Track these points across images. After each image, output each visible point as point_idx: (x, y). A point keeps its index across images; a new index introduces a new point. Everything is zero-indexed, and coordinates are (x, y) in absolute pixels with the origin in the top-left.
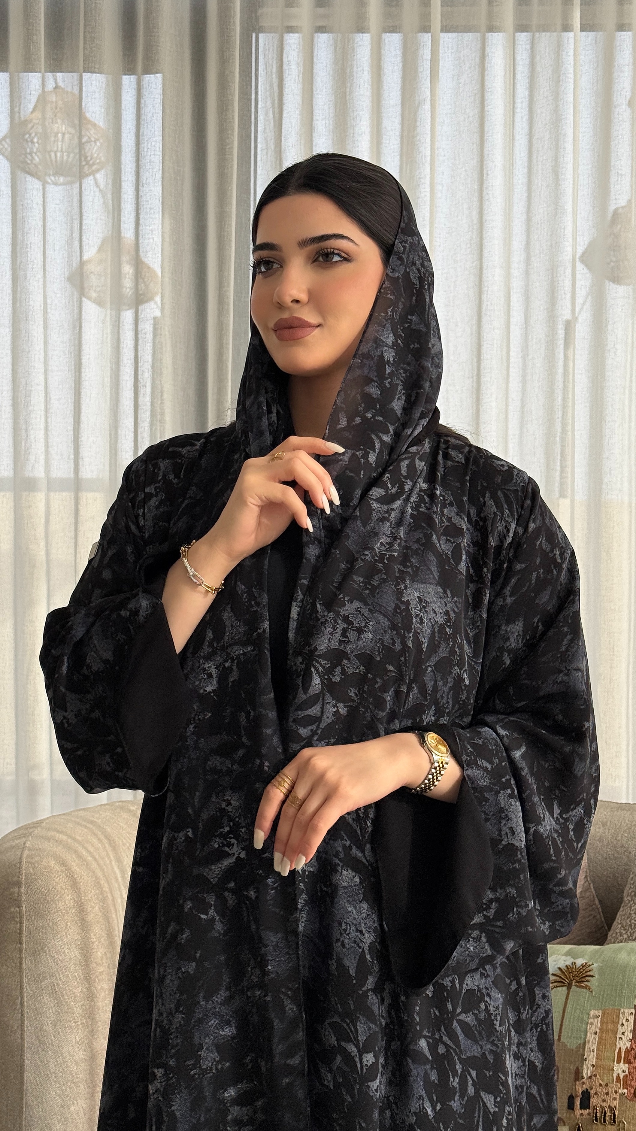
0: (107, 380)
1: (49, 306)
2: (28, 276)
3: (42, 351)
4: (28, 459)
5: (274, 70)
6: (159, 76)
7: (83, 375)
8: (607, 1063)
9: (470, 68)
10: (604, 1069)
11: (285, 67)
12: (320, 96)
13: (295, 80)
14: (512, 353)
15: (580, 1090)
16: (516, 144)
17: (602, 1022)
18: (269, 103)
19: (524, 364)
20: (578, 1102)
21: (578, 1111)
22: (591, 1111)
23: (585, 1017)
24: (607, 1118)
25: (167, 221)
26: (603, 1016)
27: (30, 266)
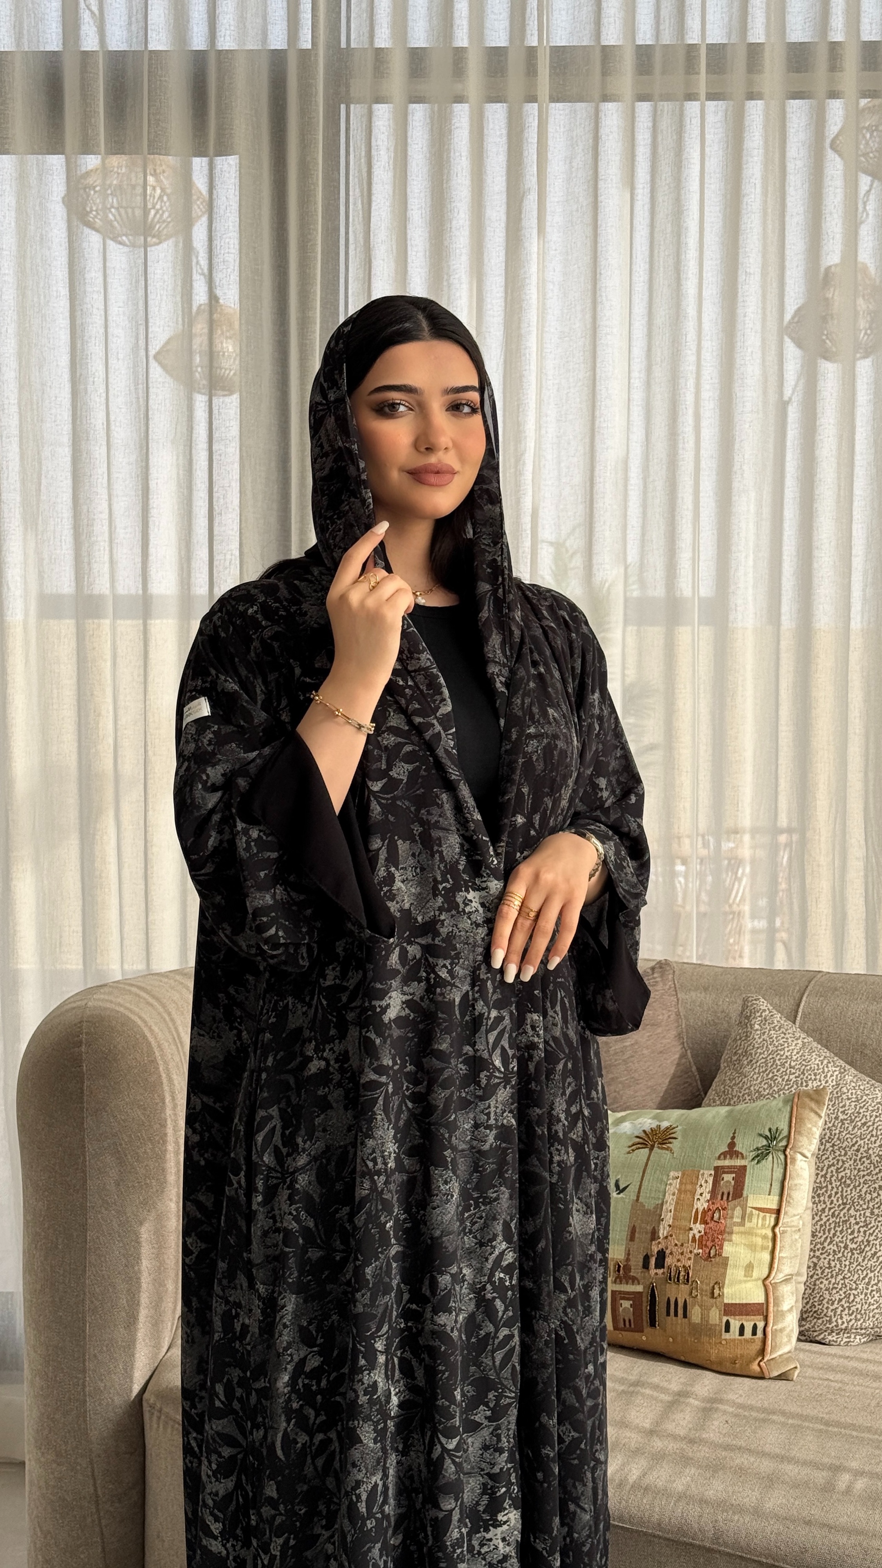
1: (112, 423)
2: (89, 390)
3: (106, 475)
5: (363, 153)
6: (235, 158)
7: (151, 502)
8: (684, 1223)
9: (583, 150)
10: (680, 1229)
11: (374, 152)
12: (415, 183)
13: (384, 167)
15: (655, 1249)
17: (681, 1183)
20: (653, 1261)
21: (653, 1271)
22: (665, 1270)
23: (665, 1179)
24: (681, 1278)
26: (683, 1177)
27: (91, 379)
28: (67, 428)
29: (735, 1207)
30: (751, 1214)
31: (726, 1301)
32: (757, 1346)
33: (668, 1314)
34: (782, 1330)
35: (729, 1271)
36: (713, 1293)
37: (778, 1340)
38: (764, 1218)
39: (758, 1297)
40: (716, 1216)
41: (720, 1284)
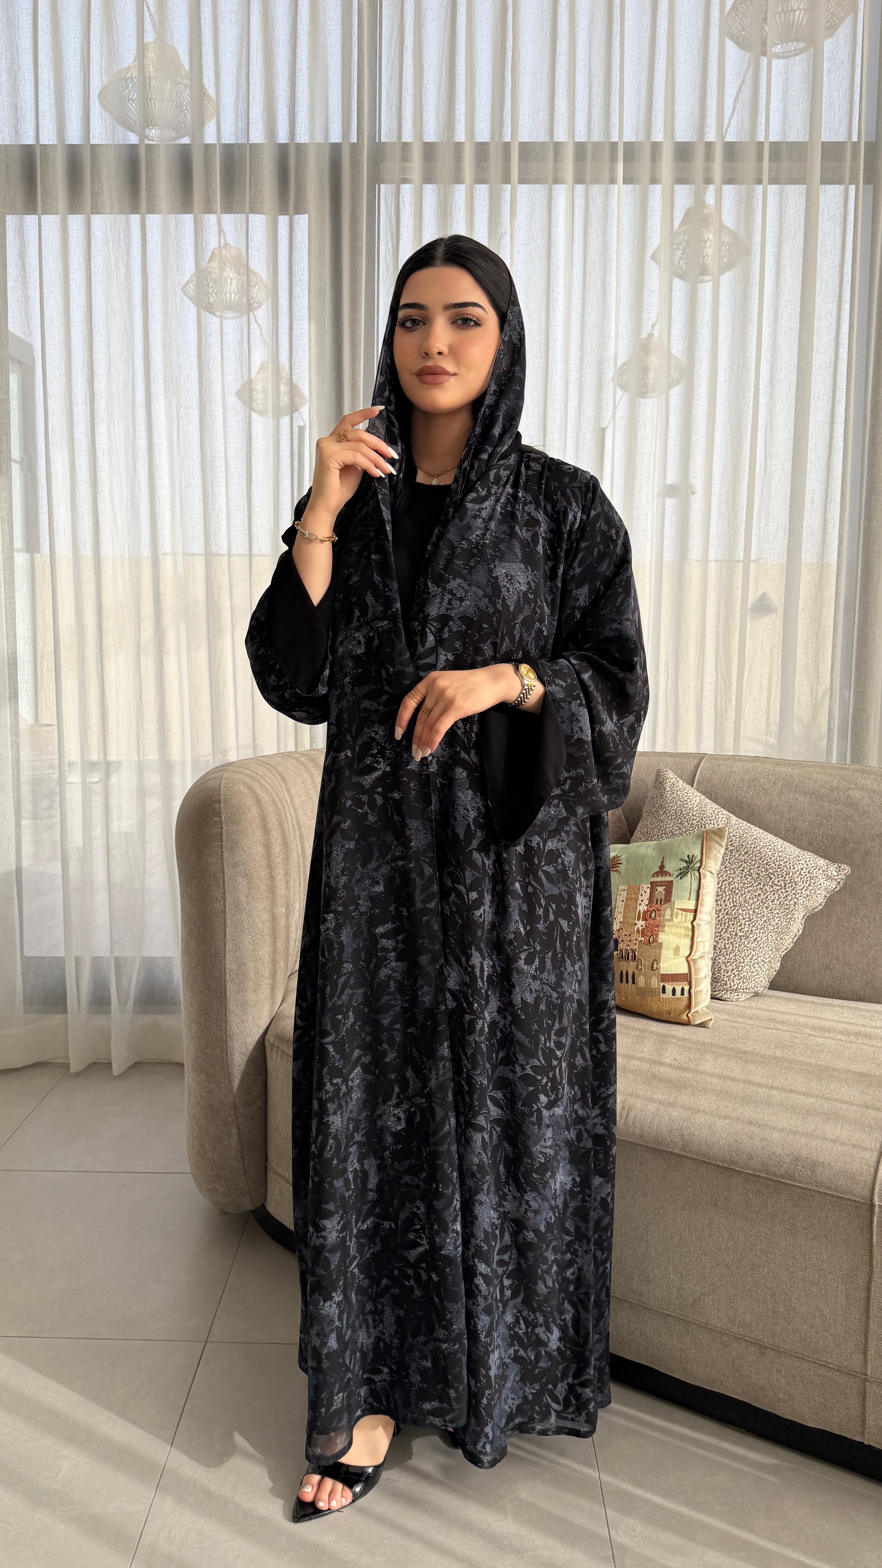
0: (271, 450)
4: (214, 509)
5: (393, 210)
6: (307, 215)
7: (253, 445)
8: (631, 920)
10: (628, 924)
11: (401, 206)
14: (569, 430)
16: (574, 267)
17: (628, 894)
18: (389, 235)
19: (578, 438)
24: (630, 957)
25: (313, 327)
26: (628, 889)
27: (212, 362)
28: (196, 397)
29: (666, 908)
30: (677, 913)
31: (662, 972)
32: (685, 1002)
33: (621, 981)
34: (701, 991)
35: (663, 952)
36: (653, 967)
37: (699, 998)
38: (686, 916)
39: (685, 970)
40: (653, 915)
41: (657, 960)
